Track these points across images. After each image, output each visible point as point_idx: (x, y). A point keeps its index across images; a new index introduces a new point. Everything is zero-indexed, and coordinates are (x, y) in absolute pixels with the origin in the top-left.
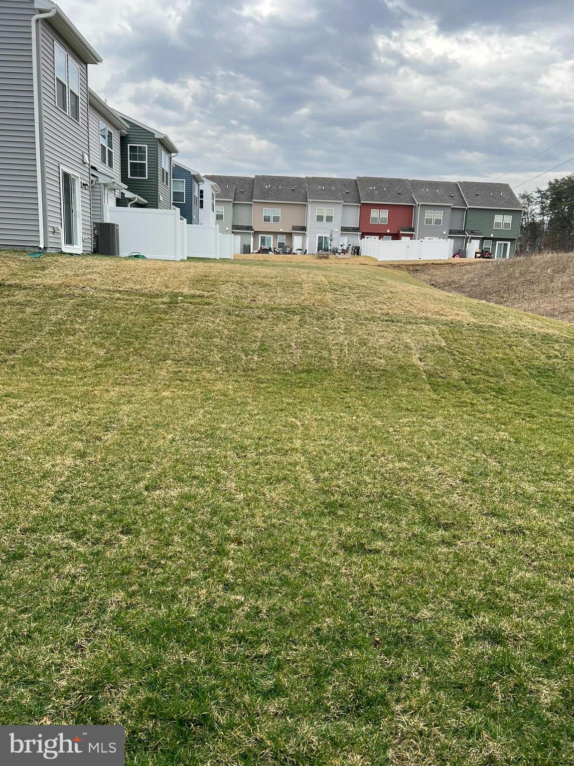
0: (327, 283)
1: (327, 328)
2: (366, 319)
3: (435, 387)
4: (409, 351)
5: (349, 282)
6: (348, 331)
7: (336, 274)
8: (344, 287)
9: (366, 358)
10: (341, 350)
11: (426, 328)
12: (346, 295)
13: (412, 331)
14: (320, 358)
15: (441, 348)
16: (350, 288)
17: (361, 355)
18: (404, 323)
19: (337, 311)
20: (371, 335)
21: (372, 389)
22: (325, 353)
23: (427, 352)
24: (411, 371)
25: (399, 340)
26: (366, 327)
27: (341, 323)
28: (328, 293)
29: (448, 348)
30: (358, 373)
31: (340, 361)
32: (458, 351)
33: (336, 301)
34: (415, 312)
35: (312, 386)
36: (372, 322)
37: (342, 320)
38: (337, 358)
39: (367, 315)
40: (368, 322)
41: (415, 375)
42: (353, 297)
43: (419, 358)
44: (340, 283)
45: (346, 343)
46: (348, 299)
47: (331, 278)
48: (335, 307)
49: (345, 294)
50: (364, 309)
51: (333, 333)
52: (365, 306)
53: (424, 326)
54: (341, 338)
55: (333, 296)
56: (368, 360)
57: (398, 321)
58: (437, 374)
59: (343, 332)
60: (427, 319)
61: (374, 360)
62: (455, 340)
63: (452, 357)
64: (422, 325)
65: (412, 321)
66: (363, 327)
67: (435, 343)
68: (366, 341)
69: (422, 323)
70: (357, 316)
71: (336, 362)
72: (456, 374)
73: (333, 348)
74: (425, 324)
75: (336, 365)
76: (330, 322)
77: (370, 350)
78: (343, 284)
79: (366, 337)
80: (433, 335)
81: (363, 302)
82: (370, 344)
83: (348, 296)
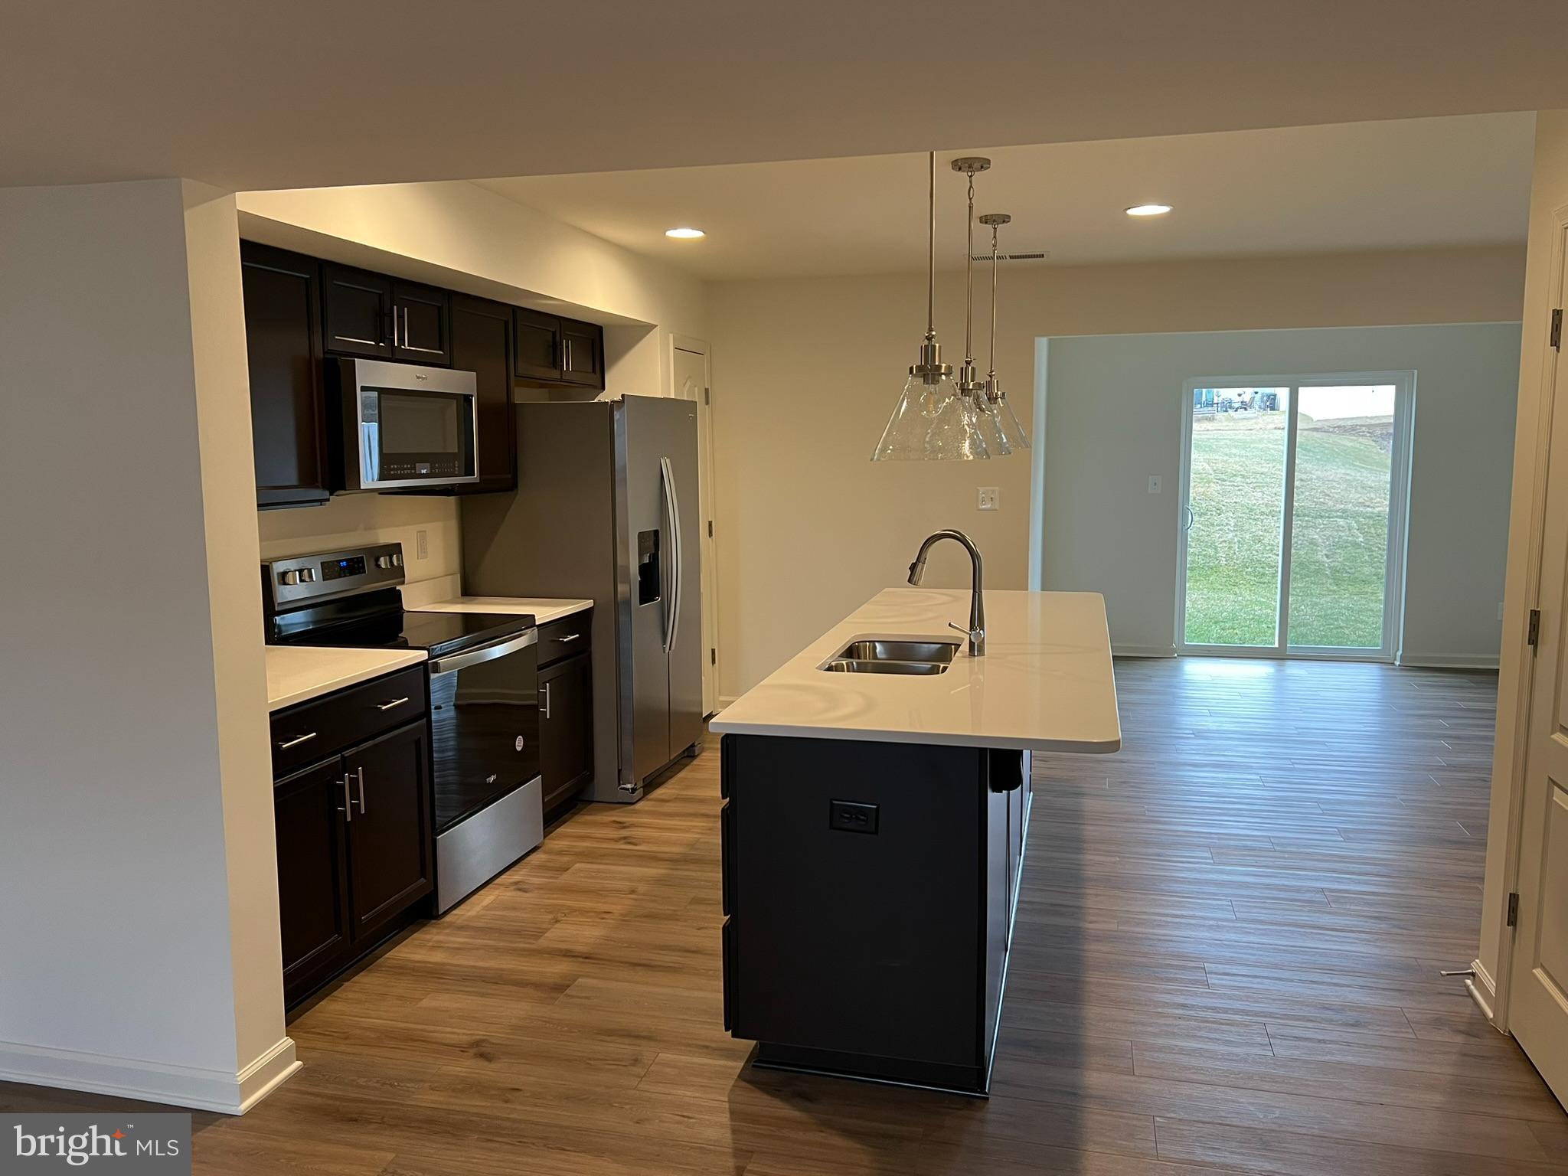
0: (1211, 472)
1: (1213, 525)
2: (1262, 513)
3: (1337, 582)
4: (1315, 548)
5: (1242, 469)
6: (1238, 527)
7: (1225, 458)
8: (1235, 475)
9: (1260, 556)
10: (1230, 548)
11: (1341, 522)
12: (1237, 486)
13: (1322, 526)
14: (1204, 556)
15: (1356, 545)
16: (1243, 476)
17: (1254, 552)
18: (1313, 517)
19: (1224, 505)
20: (1268, 532)
21: (1264, 583)
22: (1211, 551)
23: (1338, 549)
24: (1313, 567)
25: (1303, 536)
26: (1262, 522)
27: (1230, 519)
28: (1212, 485)
29: (1366, 544)
30: (1249, 569)
31: (1228, 558)
32: (1377, 547)
33: (1224, 494)
34: (1330, 503)
35: (1197, 581)
36: (1270, 517)
37: (1232, 515)
38: (1224, 556)
39: (1264, 509)
40: (1265, 516)
41: (1317, 572)
42: (1247, 488)
43: (1326, 555)
44: (1229, 471)
45: (1236, 540)
46: (1239, 490)
47: (1217, 465)
48: (1222, 501)
49: (1236, 484)
50: (1261, 502)
51: (1220, 530)
52: (1263, 499)
53: (1339, 520)
54: (1230, 536)
55: (1219, 487)
56: (1262, 557)
57: (1305, 515)
58: (1344, 569)
59: (1232, 529)
60: (1344, 511)
61: (1270, 557)
62: (1378, 535)
63: (1368, 554)
64: (1336, 519)
65: (1323, 514)
66: (1259, 523)
67: (1350, 539)
68: (1262, 538)
69: (1336, 517)
70: (1251, 510)
71: (1224, 559)
72: (1367, 570)
73: (1221, 545)
74: (1341, 517)
75: (1224, 562)
76: (1216, 518)
77: (1266, 546)
78: (1233, 472)
79: (1261, 533)
80: (1349, 530)
81: (1260, 494)
82: (1266, 541)
83: (1240, 488)
